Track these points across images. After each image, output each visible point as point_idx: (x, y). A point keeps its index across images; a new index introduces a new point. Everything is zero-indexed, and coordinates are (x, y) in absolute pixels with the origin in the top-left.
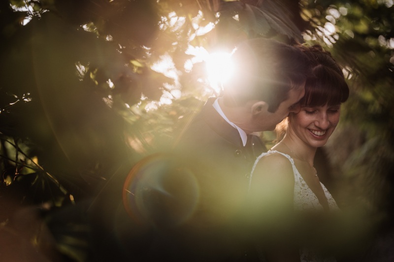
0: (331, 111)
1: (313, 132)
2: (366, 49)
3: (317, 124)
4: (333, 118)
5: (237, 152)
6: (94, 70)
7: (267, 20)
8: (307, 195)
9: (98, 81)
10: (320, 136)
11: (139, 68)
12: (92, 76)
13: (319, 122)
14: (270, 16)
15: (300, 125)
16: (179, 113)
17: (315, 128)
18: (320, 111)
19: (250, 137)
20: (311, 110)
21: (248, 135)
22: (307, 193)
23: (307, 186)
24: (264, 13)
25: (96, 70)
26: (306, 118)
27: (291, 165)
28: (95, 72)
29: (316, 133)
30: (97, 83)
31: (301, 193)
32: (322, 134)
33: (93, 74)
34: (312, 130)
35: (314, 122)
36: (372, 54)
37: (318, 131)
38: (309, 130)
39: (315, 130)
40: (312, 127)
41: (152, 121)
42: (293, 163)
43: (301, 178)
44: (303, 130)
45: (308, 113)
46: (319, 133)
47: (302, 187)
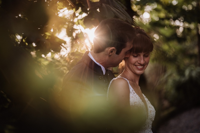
0: (145, 56)
1: (137, 66)
2: (163, 26)
3: (139, 62)
4: (146, 59)
5: (100, 77)
6: (25, 37)
7: (113, 11)
8: (136, 98)
9: (27, 43)
10: (141, 68)
11: (49, 36)
12: (24, 41)
13: (140, 61)
14: (115, 10)
15: (131, 63)
16: (71, 59)
17: (138, 65)
18: (140, 55)
19: (107, 70)
20: (136, 55)
21: (106, 69)
22: (136, 97)
23: (136, 94)
24: (112, 8)
25: (26, 37)
26: (134, 60)
27: (128, 83)
28: (25, 39)
29: (139, 67)
30: (27, 44)
31: (133, 97)
32: (142, 67)
33: (25, 40)
34: (137, 65)
35: (137, 61)
36: (166, 28)
37: (139, 66)
38: (135, 65)
39: (138, 66)
40: (137, 64)
41: (57, 63)
42: (129, 83)
43: (133, 90)
44: (133, 66)
45: (135, 57)
46: (140, 67)
47: (134, 94)
